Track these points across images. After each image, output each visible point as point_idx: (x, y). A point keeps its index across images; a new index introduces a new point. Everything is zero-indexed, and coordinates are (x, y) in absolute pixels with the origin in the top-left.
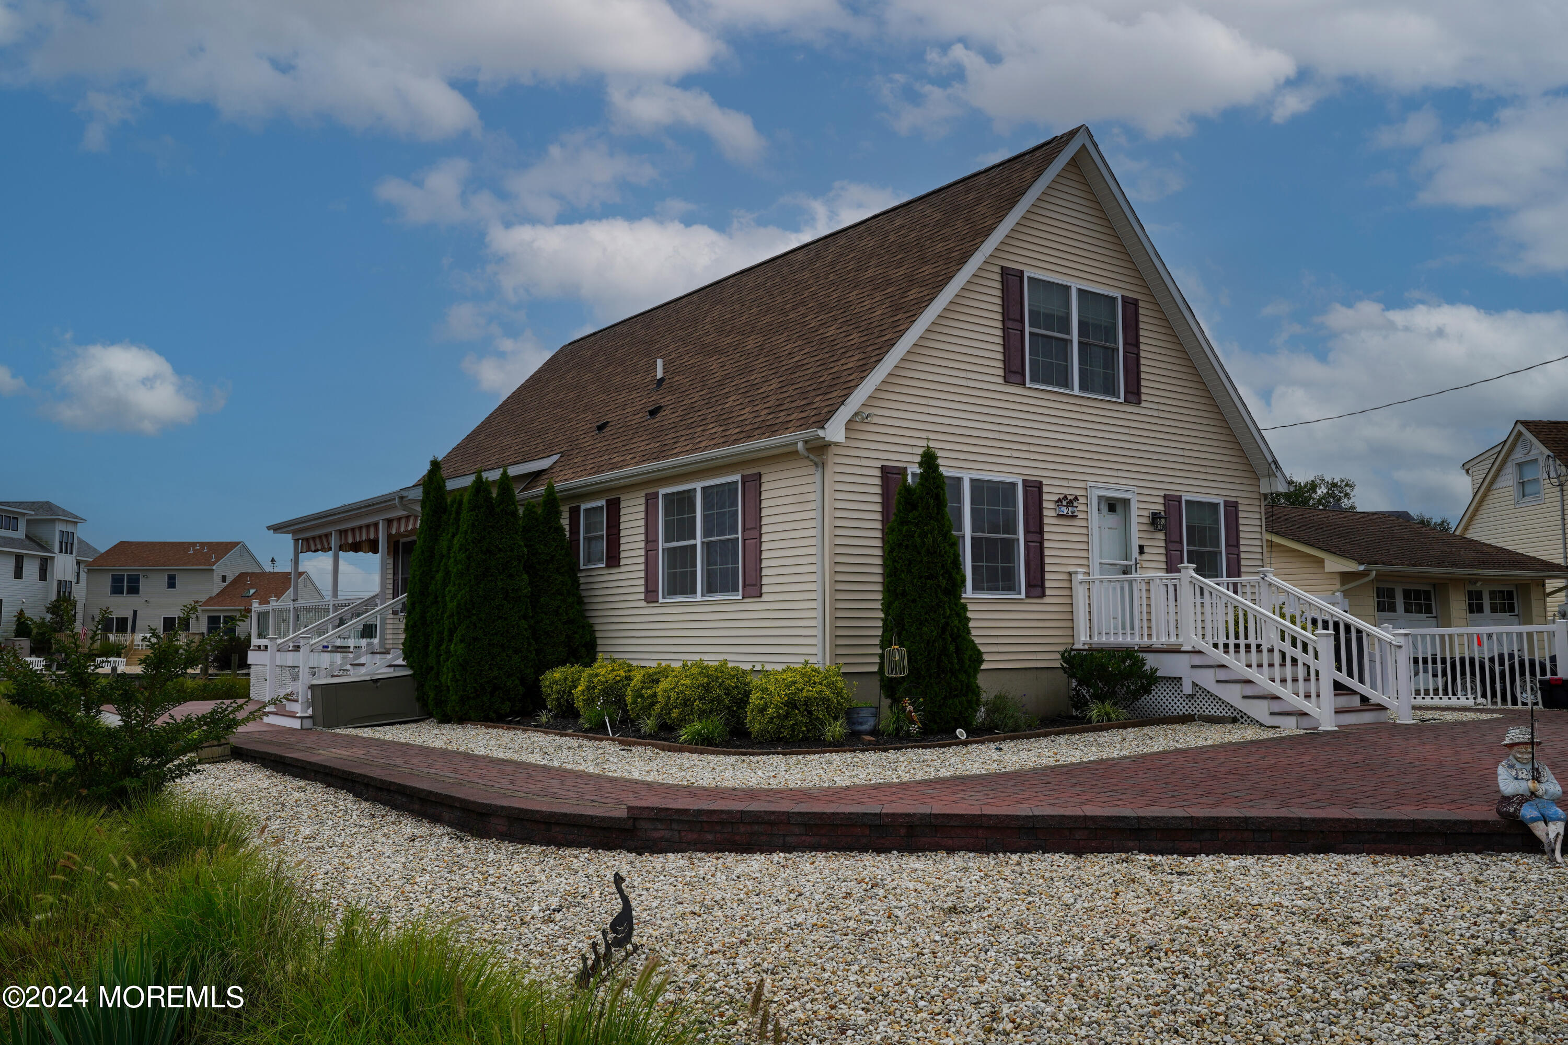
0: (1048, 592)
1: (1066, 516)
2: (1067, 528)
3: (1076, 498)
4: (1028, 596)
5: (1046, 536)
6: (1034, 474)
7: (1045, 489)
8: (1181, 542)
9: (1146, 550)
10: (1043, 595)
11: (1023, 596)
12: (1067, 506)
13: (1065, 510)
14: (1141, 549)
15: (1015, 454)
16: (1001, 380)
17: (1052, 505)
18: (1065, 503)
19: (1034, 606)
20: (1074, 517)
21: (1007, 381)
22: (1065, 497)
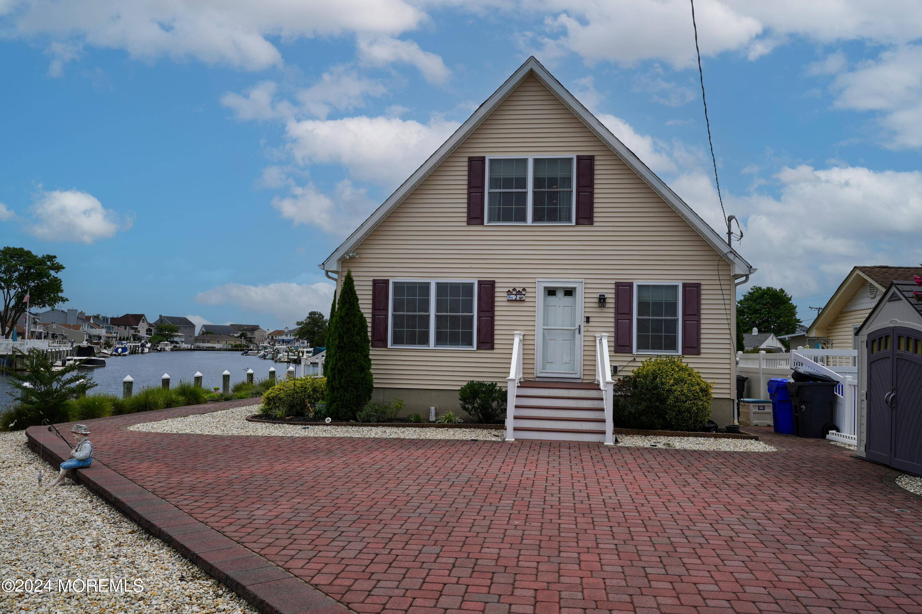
0: (496, 346)
1: (516, 300)
2: (517, 307)
3: (524, 289)
4: (478, 348)
5: (496, 313)
6: (487, 277)
7: (497, 285)
8: (631, 313)
9: (591, 320)
10: (492, 348)
11: (475, 348)
12: (516, 295)
13: (514, 297)
14: (588, 319)
15: (473, 266)
16: (465, 224)
17: (505, 294)
18: (514, 293)
19: (485, 354)
20: (521, 301)
21: (469, 223)
22: (514, 289)
